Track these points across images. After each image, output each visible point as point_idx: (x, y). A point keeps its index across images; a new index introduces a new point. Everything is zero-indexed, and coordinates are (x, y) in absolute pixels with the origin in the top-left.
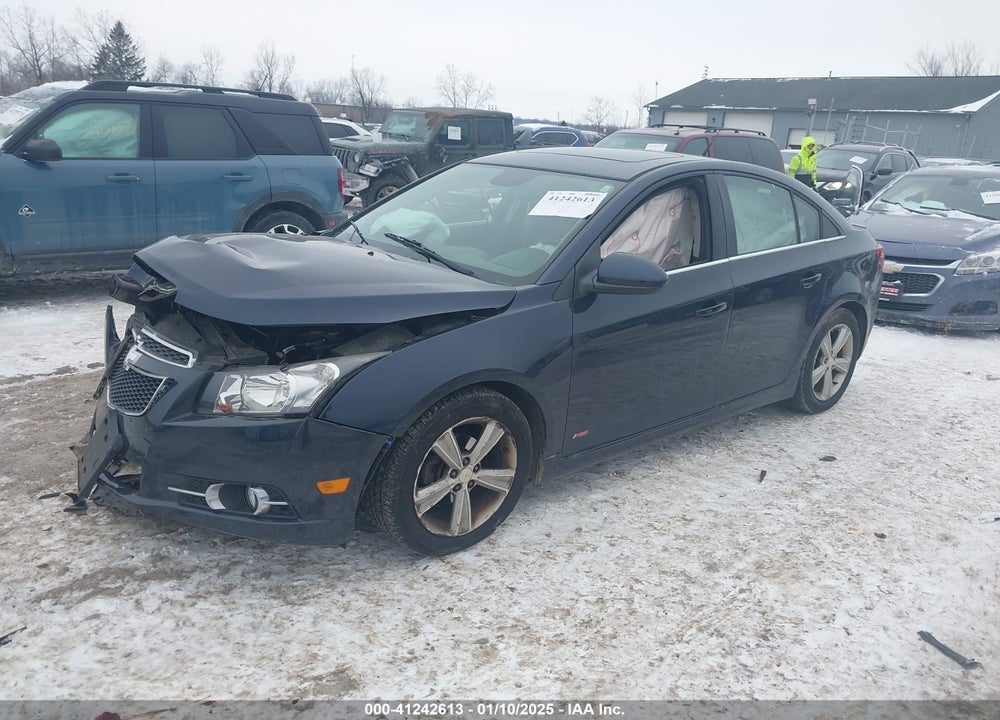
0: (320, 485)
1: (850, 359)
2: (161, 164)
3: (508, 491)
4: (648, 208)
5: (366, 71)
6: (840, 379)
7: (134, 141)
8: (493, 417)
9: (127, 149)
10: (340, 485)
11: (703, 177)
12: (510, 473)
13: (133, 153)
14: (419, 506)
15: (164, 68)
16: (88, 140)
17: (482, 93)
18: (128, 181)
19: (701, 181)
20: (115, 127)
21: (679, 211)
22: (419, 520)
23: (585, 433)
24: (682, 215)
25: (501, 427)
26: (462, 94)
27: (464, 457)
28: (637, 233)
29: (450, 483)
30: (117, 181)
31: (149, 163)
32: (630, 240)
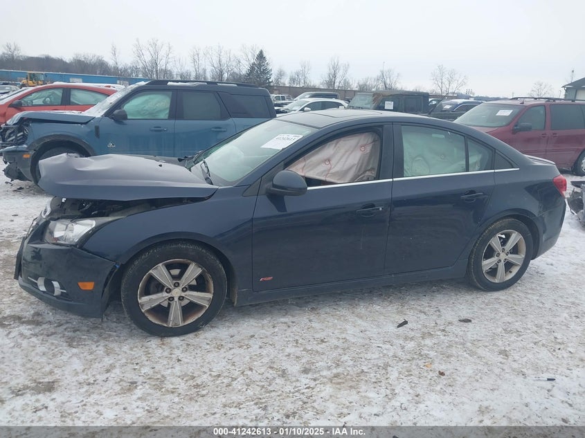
0: (80, 284)
1: (524, 256)
2: (178, 122)
3: (207, 306)
4: (338, 145)
5: (389, 71)
6: (515, 270)
7: (168, 111)
8: (193, 260)
9: (164, 115)
10: (89, 286)
11: (382, 126)
12: (210, 296)
13: (167, 117)
14: (142, 305)
15: (281, 74)
16: (147, 110)
17: (459, 82)
18: (161, 131)
19: (380, 129)
20: (159, 103)
21: (369, 149)
22: (143, 314)
23: (270, 278)
24: (371, 150)
25: (200, 267)
26: (447, 83)
27: (175, 282)
28: (329, 160)
29: (164, 295)
30: (156, 131)
31: (172, 122)
32: (323, 165)
